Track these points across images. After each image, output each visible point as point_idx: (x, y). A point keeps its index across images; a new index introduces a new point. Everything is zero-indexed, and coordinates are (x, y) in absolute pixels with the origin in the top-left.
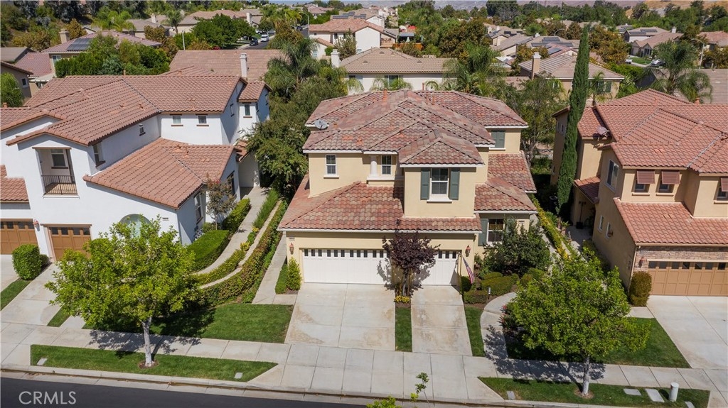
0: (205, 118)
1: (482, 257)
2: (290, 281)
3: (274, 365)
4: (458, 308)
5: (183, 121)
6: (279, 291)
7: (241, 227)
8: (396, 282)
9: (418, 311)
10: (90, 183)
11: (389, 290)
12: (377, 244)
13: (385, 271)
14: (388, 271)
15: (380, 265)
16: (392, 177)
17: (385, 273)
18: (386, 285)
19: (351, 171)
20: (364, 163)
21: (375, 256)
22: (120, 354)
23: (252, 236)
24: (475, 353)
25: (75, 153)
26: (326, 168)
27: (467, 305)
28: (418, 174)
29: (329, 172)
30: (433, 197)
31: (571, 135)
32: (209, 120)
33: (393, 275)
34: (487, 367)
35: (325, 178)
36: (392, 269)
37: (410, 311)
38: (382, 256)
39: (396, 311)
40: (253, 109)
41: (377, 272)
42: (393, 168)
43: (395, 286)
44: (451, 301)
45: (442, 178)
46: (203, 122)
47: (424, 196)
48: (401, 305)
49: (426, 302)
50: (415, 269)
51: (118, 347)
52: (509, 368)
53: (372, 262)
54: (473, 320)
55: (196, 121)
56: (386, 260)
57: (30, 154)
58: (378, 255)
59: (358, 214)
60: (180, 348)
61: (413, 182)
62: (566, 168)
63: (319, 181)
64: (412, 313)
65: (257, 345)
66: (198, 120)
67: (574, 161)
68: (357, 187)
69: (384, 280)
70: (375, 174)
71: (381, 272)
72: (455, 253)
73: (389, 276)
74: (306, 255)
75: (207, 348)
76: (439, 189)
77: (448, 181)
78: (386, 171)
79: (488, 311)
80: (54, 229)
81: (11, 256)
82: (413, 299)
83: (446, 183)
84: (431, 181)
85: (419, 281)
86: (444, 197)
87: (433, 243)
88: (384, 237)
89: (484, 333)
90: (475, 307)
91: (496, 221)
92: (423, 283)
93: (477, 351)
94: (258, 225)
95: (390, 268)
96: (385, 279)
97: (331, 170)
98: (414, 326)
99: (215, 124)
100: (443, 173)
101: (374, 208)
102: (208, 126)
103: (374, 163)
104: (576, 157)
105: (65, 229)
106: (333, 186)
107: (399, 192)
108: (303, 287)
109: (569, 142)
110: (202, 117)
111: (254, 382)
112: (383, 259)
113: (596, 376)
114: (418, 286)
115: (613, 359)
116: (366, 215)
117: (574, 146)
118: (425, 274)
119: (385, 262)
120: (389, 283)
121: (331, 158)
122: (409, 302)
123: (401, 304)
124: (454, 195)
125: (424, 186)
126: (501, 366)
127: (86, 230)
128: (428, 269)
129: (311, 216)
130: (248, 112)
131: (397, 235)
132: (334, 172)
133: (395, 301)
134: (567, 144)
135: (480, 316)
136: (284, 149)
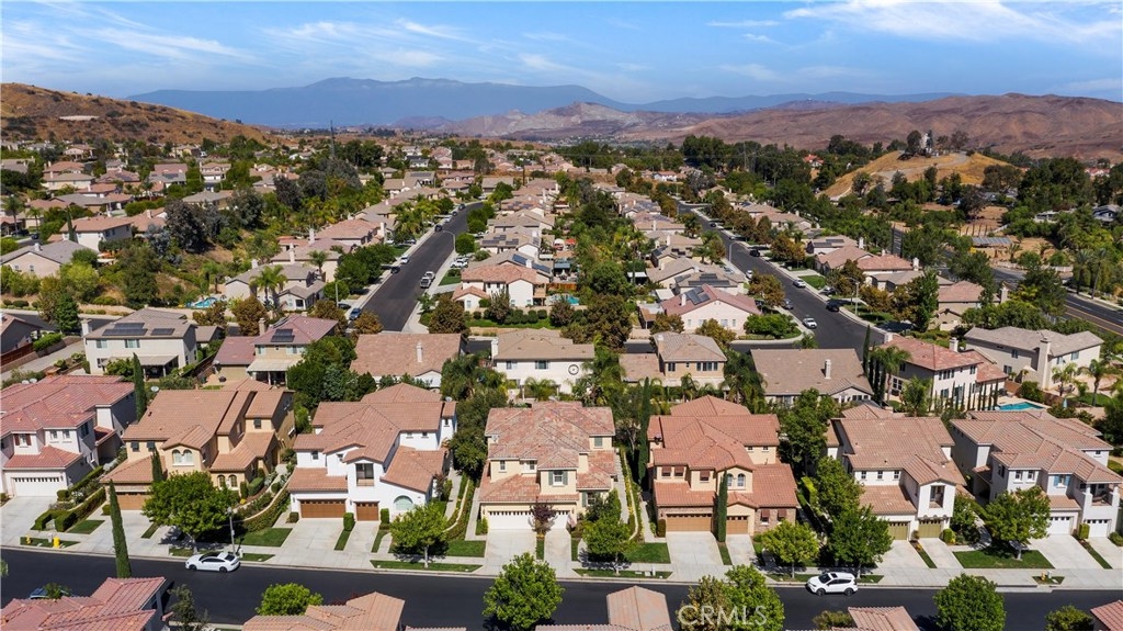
0: (426, 434)
1: (584, 514)
2: (482, 528)
3: (480, 566)
4: (568, 539)
5: (413, 435)
6: (477, 534)
7: (450, 498)
8: (537, 527)
9: (548, 542)
10: (382, 480)
11: (534, 532)
12: (527, 508)
14: (533, 522)
15: (530, 519)
16: (535, 471)
18: (532, 530)
19: (513, 468)
20: (520, 465)
21: (526, 514)
22: (412, 562)
23: (458, 504)
24: (573, 560)
25: (375, 465)
26: (500, 467)
27: (572, 538)
28: (547, 473)
29: (501, 469)
30: (555, 484)
32: (428, 435)
33: (536, 524)
34: (578, 565)
35: (499, 472)
36: (535, 521)
37: (544, 542)
38: (530, 514)
39: (537, 542)
40: (450, 421)
41: (528, 522)
42: (535, 468)
43: (537, 530)
44: (565, 536)
45: (559, 474)
46: (425, 436)
47: (551, 483)
49: (552, 537)
50: (546, 520)
51: (409, 560)
52: (588, 565)
53: (525, 518)
54: (574, 545)
55: (421, 435)
57: (353, 466)
58: (528, 514)
59: (517, 493)
60: (437, 560)
61: (545, 476)
63: (497, 474)
65: (472, 558)
68: (516, 477)
69: (531, 527)
70: (526, 470)
71: (530, 523)
72: (567, 512)
73: (534, 525)
75: (449, 560)
76: (558, 479)
77: (562, 476)
78: (532, 468)
79: (582, 541)
80: (358, 504)
81: (342, 519)
82: (546, 536)
84: (554, 476)
85: (549, 527)
86: (561, 483)
87: (555, 507)
88: (530, 504)
89: (579, 552)
90: (576, 539)
91: (590, 493)
92: (551, 528)
93: (574, 558)
94: (460, 497)
97: (503, 468)
98: (545, 549)
99: (432, 436)
100: (560, 472)
101: (526, 489)
102: (428, 438)
103: (526, 464)
104: (647, 450)
105: (364, 504)
106: (504, 476)
107: (538, 480)
108: (489, 530)
111: (474, 572)
113: (625, 567)
114: (549, 529)
115: (635, 561)
116: (522, 493)
118: (552, 523)
119: (531, 517)
120: (534, 528)
121: (502, 462)
122: (544, 538)
123: (540, 539)
124: (566, 483)
125: (550, 478)
126: (584, 565)
127: (376, 504)
128: (553, 521)
129: (493, 495)
130: (447, 423)
131: (537, 504)
133: (537, 537)
135: (578, 543)
136: (472, 450)
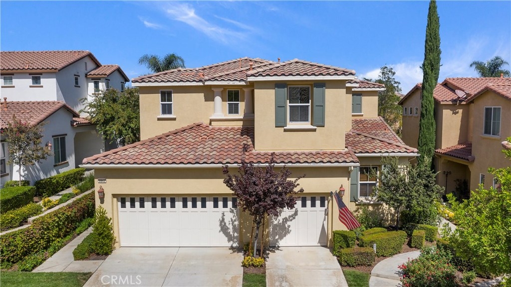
0: (39, 78)
4: (334, 273)
5: (15, 82)
7: (63, 192)
8: (245, 241)
9: (276, 278)
11: (236, 253)
12: (218, 186)
13: (231, 227)
14: (234, 227)
15: (223, 219)
16: (240, 115)
17: (231, 231)
18: (232, 248)
19: (190, 108)
20: (206, 100)
21: (216, 206)
26: (161, 106)
27: (345, 269)
29: (164, 112)
30: (291, 125)
31: (428, 102)
32: (43, 81)
33: (240, 233)
35: (159, 119)
36: (240, 224)
37: (265, 277)
38: (225, 206)
39: (244, 278)
41: (219, 228)
42: (242, 106)
43: (244, 248)
44: (322, 263)
45: (302, 99)
46: (37, 83)
47: (280, 123)
48: (252, 270)
49: (287, 266)
53: (212, 215)
54: (359, 286)
55: (29, 81)
56: (232, 211)
58: (220, 204)
62: (426, 138)
64: (267, 280)
66: (31, 80)
67: (433, 129)
69: (229, 241)
71: (224, 229)
72: (323, 199)
73: (236, 234)
74: (123, 206)
77: (310, 104)
78: (233, 109)
79: (378, 276)
82: (268, 263)
83: (308, 106)
84: (288, 104)
85: (277, 241)
86: (306, 125)
90: (358, 271)
92: (281, 243)
94: (82, 188)
95: (236, 223)
96: (231, 239)
97: (167, 109)
102: (42, 87)
103: (218, 99)
104: (434, 126)
109: (426, 110)
110: (36, 78)
112: (228, 209)
116: (204, 150)
117: (432, 113)
119: (229, 214)
120: (235, 245)
121: (166, 94)
122: (263, 266)
123: (252, 268)
124: (319, 120)
128: (289, 223)
132: (170, 112)
133: (244, 266)
134: (424, 112)
135: (368, 281)
